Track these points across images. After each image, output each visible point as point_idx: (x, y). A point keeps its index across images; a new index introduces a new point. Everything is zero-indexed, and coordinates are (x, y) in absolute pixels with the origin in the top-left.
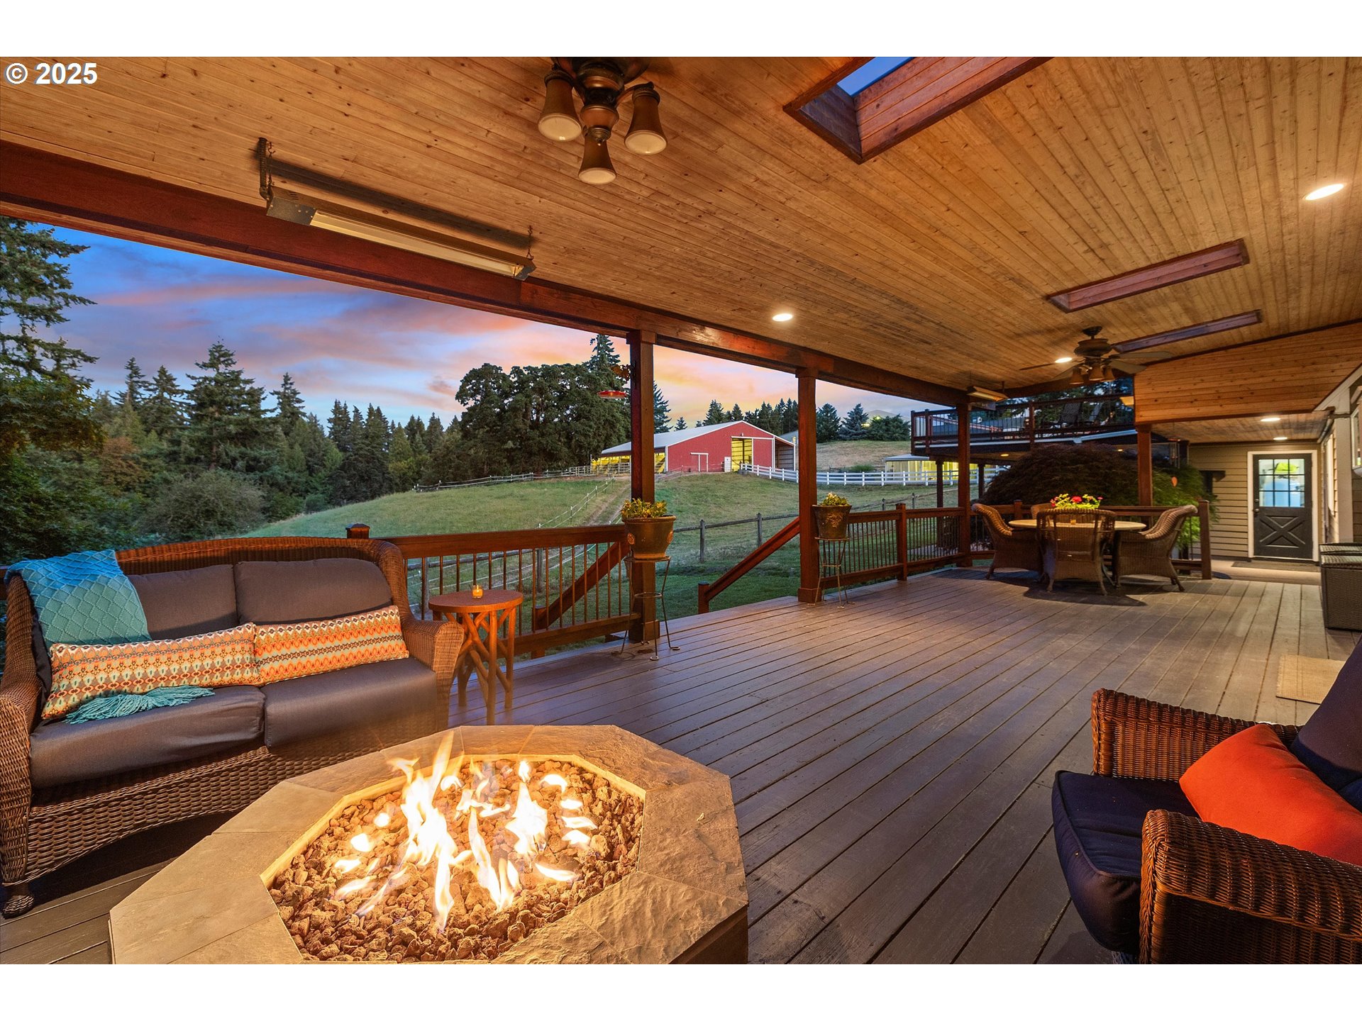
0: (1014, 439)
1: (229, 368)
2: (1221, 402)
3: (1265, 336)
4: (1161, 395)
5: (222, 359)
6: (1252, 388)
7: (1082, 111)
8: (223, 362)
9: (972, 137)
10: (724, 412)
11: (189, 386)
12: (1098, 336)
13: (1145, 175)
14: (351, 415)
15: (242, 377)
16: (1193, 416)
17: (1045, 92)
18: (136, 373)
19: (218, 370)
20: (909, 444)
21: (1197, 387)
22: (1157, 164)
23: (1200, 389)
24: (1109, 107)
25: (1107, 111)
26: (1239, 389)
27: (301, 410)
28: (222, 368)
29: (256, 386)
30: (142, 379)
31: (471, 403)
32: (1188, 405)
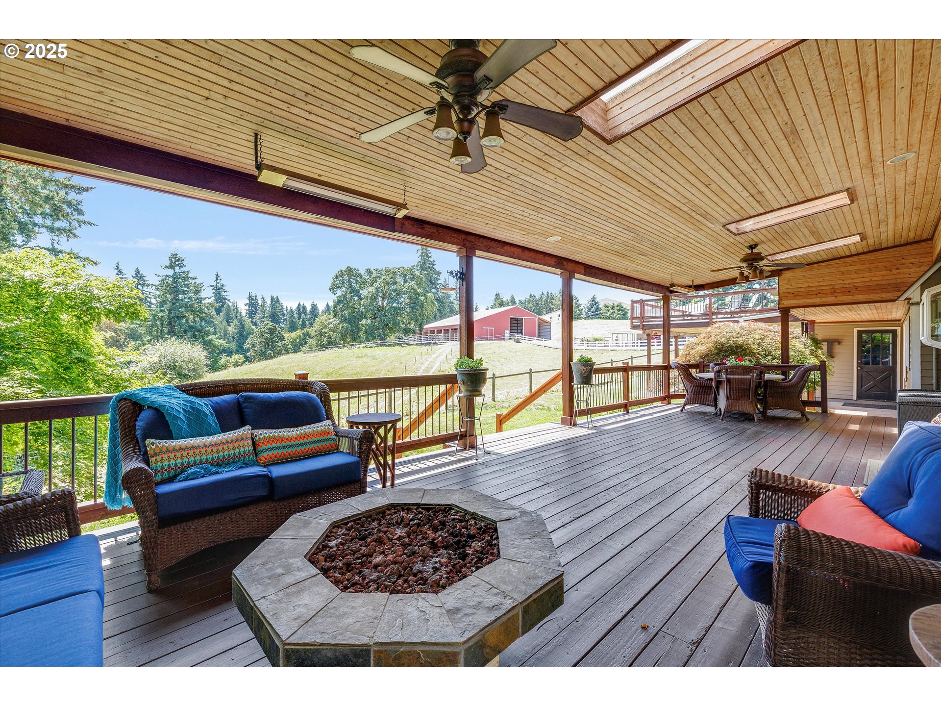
0: (698, 319)
1: (181, 269)
2: (836, 295)
3: (865, 250)
4: (796, 290)
5: (177, 263)
6: (856, 285)
7: (747, 111)
8: (178, 265)
9: (679, 128)
10: (504, 300)
11: (156, 281)
12: (755, 251)
13: (786, 149)
14: (260, 302)
15: (190, 275)
16: (817, 304)
17: (725, 101)
18: (120, 272)
19: (174, 270)
20: (628, 322)
21: (820, 284)
22: (794, 143)
23: (822, 286)
24: (764, 109)
25: (763, 111)
26: (847, 286)
27: (227, 297)
28: (177, 269)
29: (198, 281)
30: (125, 276)
31: (339, 293)
32: (814, 296)
